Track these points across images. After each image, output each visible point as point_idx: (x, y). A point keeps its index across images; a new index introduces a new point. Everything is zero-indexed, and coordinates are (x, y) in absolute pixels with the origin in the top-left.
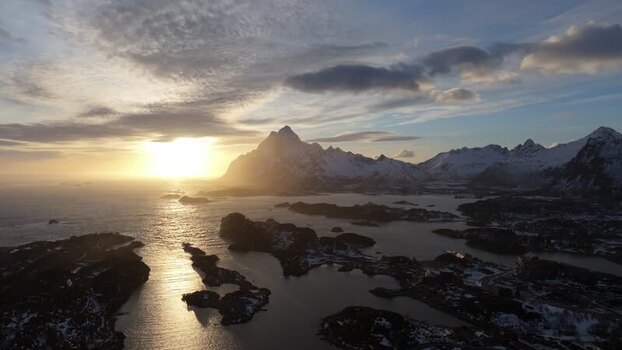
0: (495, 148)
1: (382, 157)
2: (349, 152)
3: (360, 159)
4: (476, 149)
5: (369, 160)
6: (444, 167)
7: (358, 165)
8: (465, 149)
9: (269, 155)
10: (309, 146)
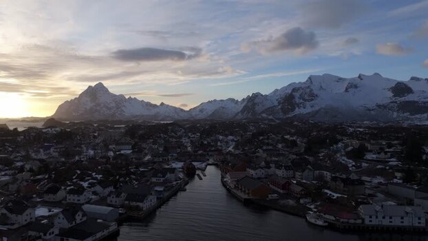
0: (232, 100)
1: (162, 104)
2: (143, 101)
3: (149, 104)
4: (221, 101)
5: (155, 106)
6: (201, 111)
7: (147, 109)
8: (215, 101)
9: (87, 101)
10: (116, 95)
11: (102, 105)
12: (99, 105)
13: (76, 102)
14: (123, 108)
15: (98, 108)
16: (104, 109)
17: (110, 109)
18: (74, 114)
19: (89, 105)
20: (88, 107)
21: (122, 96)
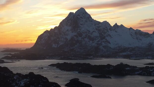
2: (131, 28)
3: (138, 33)
9: (68, 30)
10: (99, 23)
11: (84, 35)
12: (80, 35)
13: (56, 31)
14: (108, 38)
15: (80, 39)
16: (86, 39)
17: (92, 39)
18: (54, 46)
19: (70, 35)
20: (69, 37)
21: (106, 23)
